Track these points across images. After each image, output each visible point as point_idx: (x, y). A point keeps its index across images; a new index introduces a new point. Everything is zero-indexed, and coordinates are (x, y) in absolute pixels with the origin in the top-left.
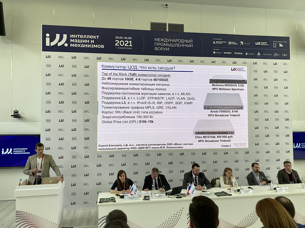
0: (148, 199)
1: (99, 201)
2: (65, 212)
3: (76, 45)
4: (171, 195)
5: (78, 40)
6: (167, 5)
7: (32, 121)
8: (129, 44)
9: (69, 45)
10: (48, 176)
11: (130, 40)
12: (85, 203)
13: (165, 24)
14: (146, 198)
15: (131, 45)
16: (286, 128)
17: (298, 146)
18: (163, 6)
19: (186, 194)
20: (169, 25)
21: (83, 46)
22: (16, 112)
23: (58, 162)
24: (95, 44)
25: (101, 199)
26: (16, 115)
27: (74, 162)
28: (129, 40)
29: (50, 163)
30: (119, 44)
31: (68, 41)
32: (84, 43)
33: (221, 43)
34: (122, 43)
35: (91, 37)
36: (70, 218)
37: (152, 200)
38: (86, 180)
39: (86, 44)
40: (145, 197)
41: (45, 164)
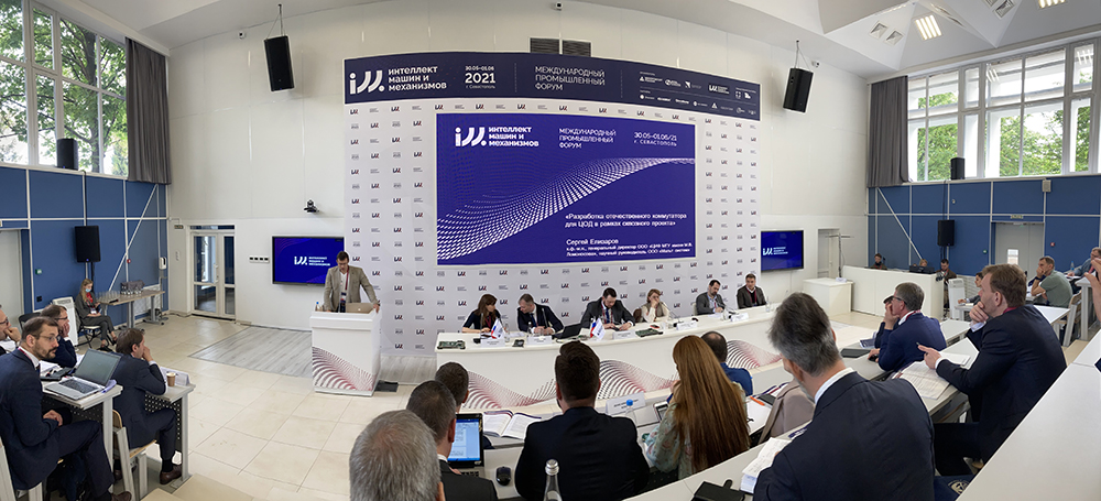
0: (522, 346)
1: (437, 345)
2: (384, 358)
3: (397, 88)
4: (562, 338)
5: (403, 78)
6: (559, 5)
7: (333, 216)
8: (490, 79)
9: (387, 88)
10: (359, 300)
11: (492, 72)
12: (417, 347)
13: (558, 41)
14: (519, 343)
15: (493, 81)
16: (752, 225)
17: (769, 252)
18: (552, 6)
19: (588, 335)
20: (564, 42)
21: (410, 87)
22: (311, 203)
23: (372, 280)
24: (431, 81)
25: (441, 343)
26: (311, 209)
27: (399, 281)
28: (489, 72)
29: (360, 280)
30: (472, 79)
31: (384, 82)
32: (411, 83)
33: (653, 80)
34: (477, 78)
35: (423, 70)
36: (392, 367)
37: (526, 346)
38: (419, 310)
39: (414, 83)
40: (517, 341)
41: (353, 282)
